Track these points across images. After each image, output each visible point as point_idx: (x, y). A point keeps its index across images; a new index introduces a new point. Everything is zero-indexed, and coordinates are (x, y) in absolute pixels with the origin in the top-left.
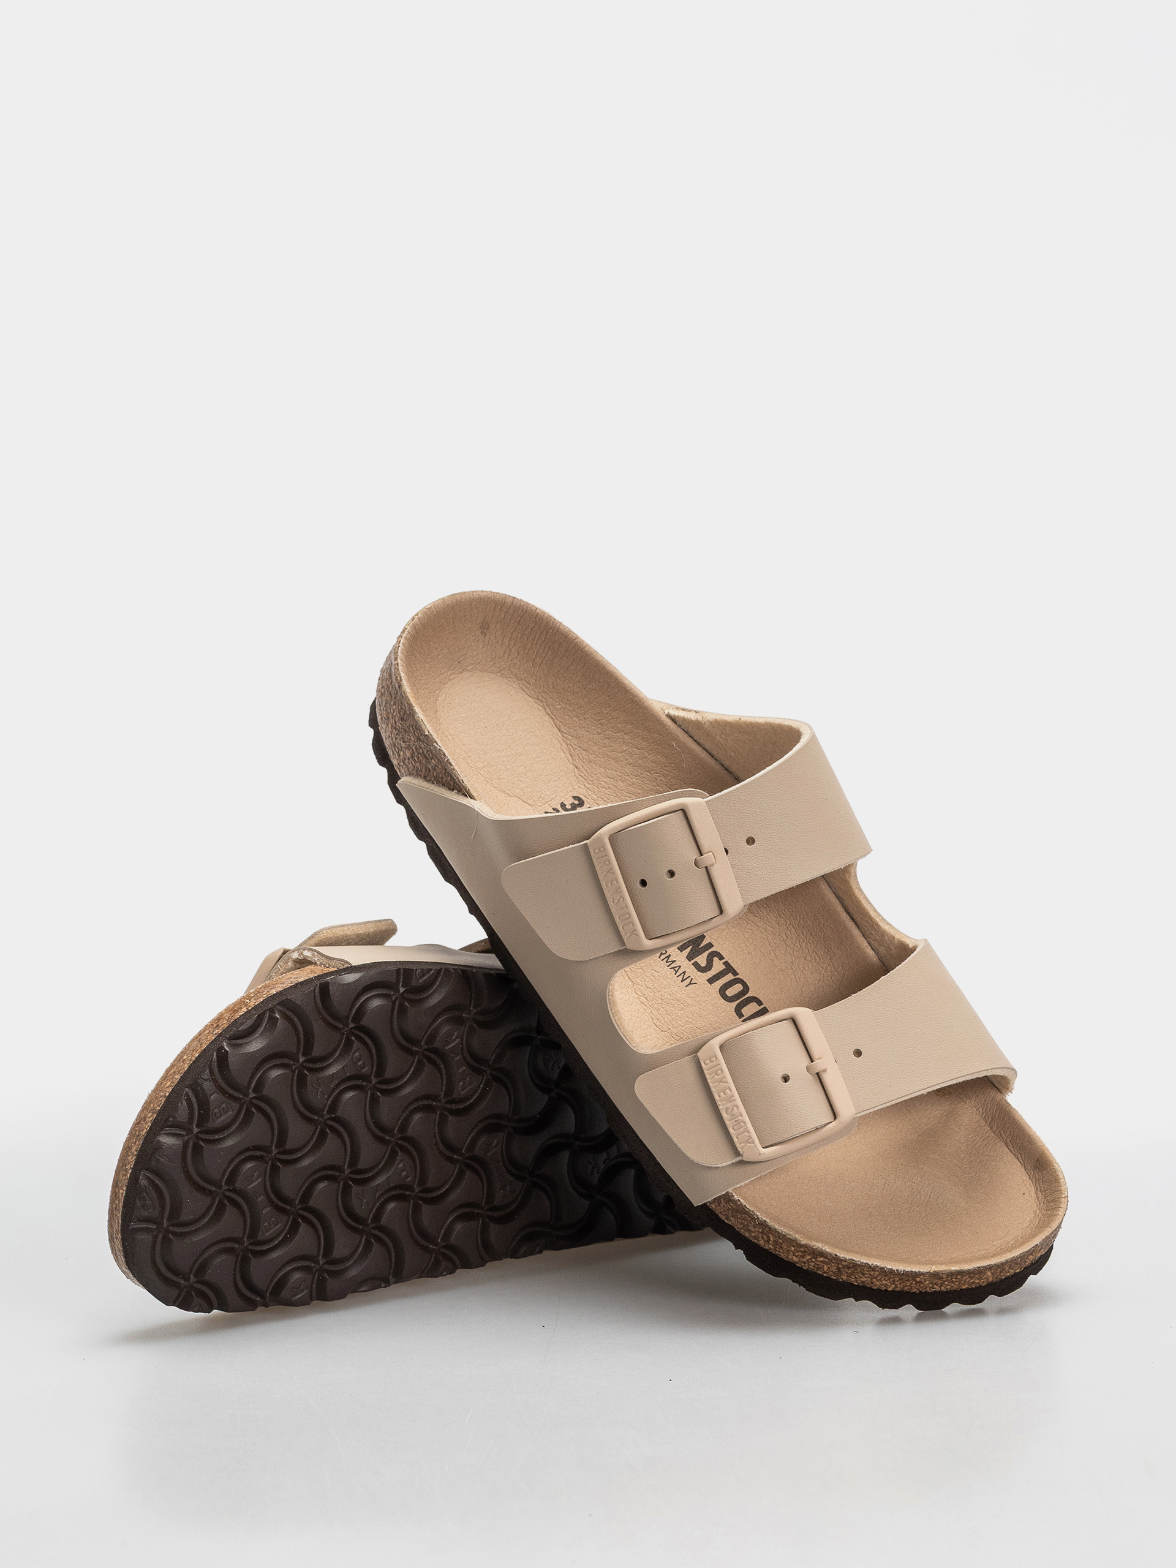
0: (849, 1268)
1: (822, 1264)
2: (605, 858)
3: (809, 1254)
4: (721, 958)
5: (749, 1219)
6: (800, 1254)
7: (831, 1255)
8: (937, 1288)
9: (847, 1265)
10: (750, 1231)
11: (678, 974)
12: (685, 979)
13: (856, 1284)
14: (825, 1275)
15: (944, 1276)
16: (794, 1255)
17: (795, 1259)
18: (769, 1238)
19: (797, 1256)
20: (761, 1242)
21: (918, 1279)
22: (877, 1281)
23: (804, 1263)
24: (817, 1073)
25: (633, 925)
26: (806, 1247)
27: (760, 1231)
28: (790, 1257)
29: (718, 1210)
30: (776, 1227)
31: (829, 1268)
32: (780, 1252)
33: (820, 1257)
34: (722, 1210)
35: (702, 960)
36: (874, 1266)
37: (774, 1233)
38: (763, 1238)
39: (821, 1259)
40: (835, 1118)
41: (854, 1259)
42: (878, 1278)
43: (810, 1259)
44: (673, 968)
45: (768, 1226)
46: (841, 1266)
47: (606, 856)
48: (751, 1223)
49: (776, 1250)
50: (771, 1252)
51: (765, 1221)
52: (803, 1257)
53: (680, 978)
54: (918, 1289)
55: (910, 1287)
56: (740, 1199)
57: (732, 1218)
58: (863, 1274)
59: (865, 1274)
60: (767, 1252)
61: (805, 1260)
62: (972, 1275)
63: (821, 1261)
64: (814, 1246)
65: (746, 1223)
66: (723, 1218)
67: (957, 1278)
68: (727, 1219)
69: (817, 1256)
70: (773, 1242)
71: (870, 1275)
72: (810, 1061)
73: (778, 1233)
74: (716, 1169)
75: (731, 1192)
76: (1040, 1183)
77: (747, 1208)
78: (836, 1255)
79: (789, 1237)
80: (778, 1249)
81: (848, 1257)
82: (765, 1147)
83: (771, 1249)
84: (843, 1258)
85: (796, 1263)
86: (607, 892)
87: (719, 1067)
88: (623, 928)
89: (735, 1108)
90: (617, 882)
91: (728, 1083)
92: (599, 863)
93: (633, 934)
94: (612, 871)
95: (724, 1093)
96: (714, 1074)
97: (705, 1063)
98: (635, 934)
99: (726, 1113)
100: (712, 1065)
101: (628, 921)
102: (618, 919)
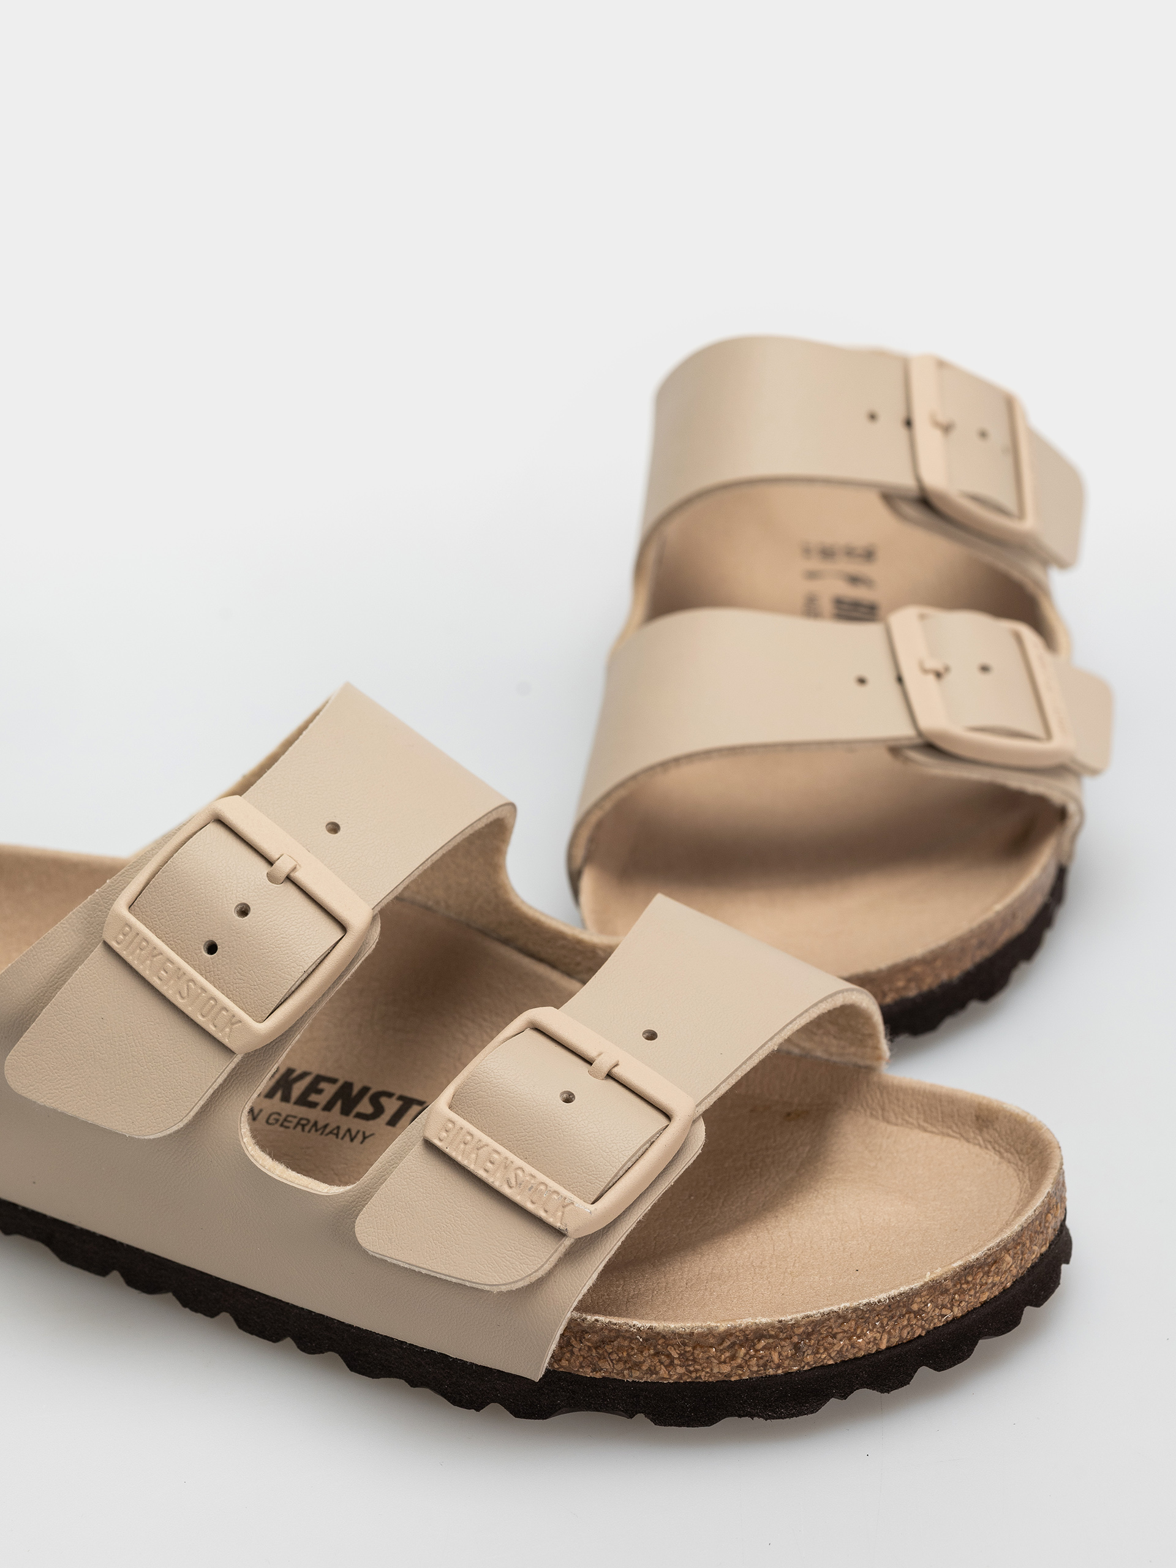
0: (809, 1335)
1: (767, 1352)
2: (137, 940)
3: (742, 1346)
4: (390, 1095)
5: (626, 1343)
6: (727, 1354)
7: (772, 1326)
8: (949, 1315)
9: (804, 1332)
10: (637, 1365)
11: (341, 1135)
12: (355, 1137)
13: (831, 1362)
14: (780, 1372)
15: (950, 1284)
16: (720, 1363)
17: (726, 1369)
18: (669, 1356)
19: (725, 1362)
20: (662, 1372)
21: (915, 1307)
22: (859, 1338)
23: (740, 1367)
24: (607, 1075)
25: (227, 1011)
26: (731, 1335)
27: (652, 1352)
28: (715, 1370)
29: (574, 1365)
30: (672, 1326)
31: (780, 1354)
32: (697, 1371)
33: (759, 1341)
34: (581, 1359)
35: (365, 1107)
36: (843, 1311)
37: (674, 1341)
38: (662, 1363)
39: (763, 1343)
40: (668, 1117)
41: (809, 1313)
42: (859, 1332)
43: (747, 1353)
44: (331, 1132)
45: (659, 1333)
46: (796, 1339)
47: (138, 934)
48: (633, 1349)
49: (691, 1372)
50: (685, 1382)
51: (650, 1328)
52: (733, 1357)
53: (347, 1138)
54: (922, 1327)
55: (909, 1329)
56: (597, 1317)
57: (601, 1364)
58: (834, 1336)
59: (837, 1333)
60: (678, 1387)
61: (739, 1361)
62: (986, 1269)
63: (764, 1348)
64: (740, 1325)
65: (625, 1354)
66: (588, 1373)
67: (967, 1282)
68: (594, 1370)
69: (753, 1341)
70: (679, 1358)
71: (844, 1332)
72: (588, 1066)
73: (680, 1335)
74: (541, 1282)
75: (576, 1315)
76: (1000, 1142)
77: (615, 1324)
78: (780, 1322)
79: (698, 1334)
80: (692, 1369)
81: (799, 1316)
82: (593, 1203)
83: (681, 1376)
84: (793, 1322)
85: (729, 1375)
86: (165, 988)
87: (464, 1131)
88: (215, 1026)
89: (520, 1172)
90: (172, 962)
91: (487, 1145)
92: (133, 953)
93: (233, 1024)
94: (155, 952)
95: (491, 1162)
96: (462, 1146)
97: (441, 1140)
98: (236, 1023)
99: (511, 1187)
100: (451, 1136)
101: (215, 1010)
102: (200, 1017)
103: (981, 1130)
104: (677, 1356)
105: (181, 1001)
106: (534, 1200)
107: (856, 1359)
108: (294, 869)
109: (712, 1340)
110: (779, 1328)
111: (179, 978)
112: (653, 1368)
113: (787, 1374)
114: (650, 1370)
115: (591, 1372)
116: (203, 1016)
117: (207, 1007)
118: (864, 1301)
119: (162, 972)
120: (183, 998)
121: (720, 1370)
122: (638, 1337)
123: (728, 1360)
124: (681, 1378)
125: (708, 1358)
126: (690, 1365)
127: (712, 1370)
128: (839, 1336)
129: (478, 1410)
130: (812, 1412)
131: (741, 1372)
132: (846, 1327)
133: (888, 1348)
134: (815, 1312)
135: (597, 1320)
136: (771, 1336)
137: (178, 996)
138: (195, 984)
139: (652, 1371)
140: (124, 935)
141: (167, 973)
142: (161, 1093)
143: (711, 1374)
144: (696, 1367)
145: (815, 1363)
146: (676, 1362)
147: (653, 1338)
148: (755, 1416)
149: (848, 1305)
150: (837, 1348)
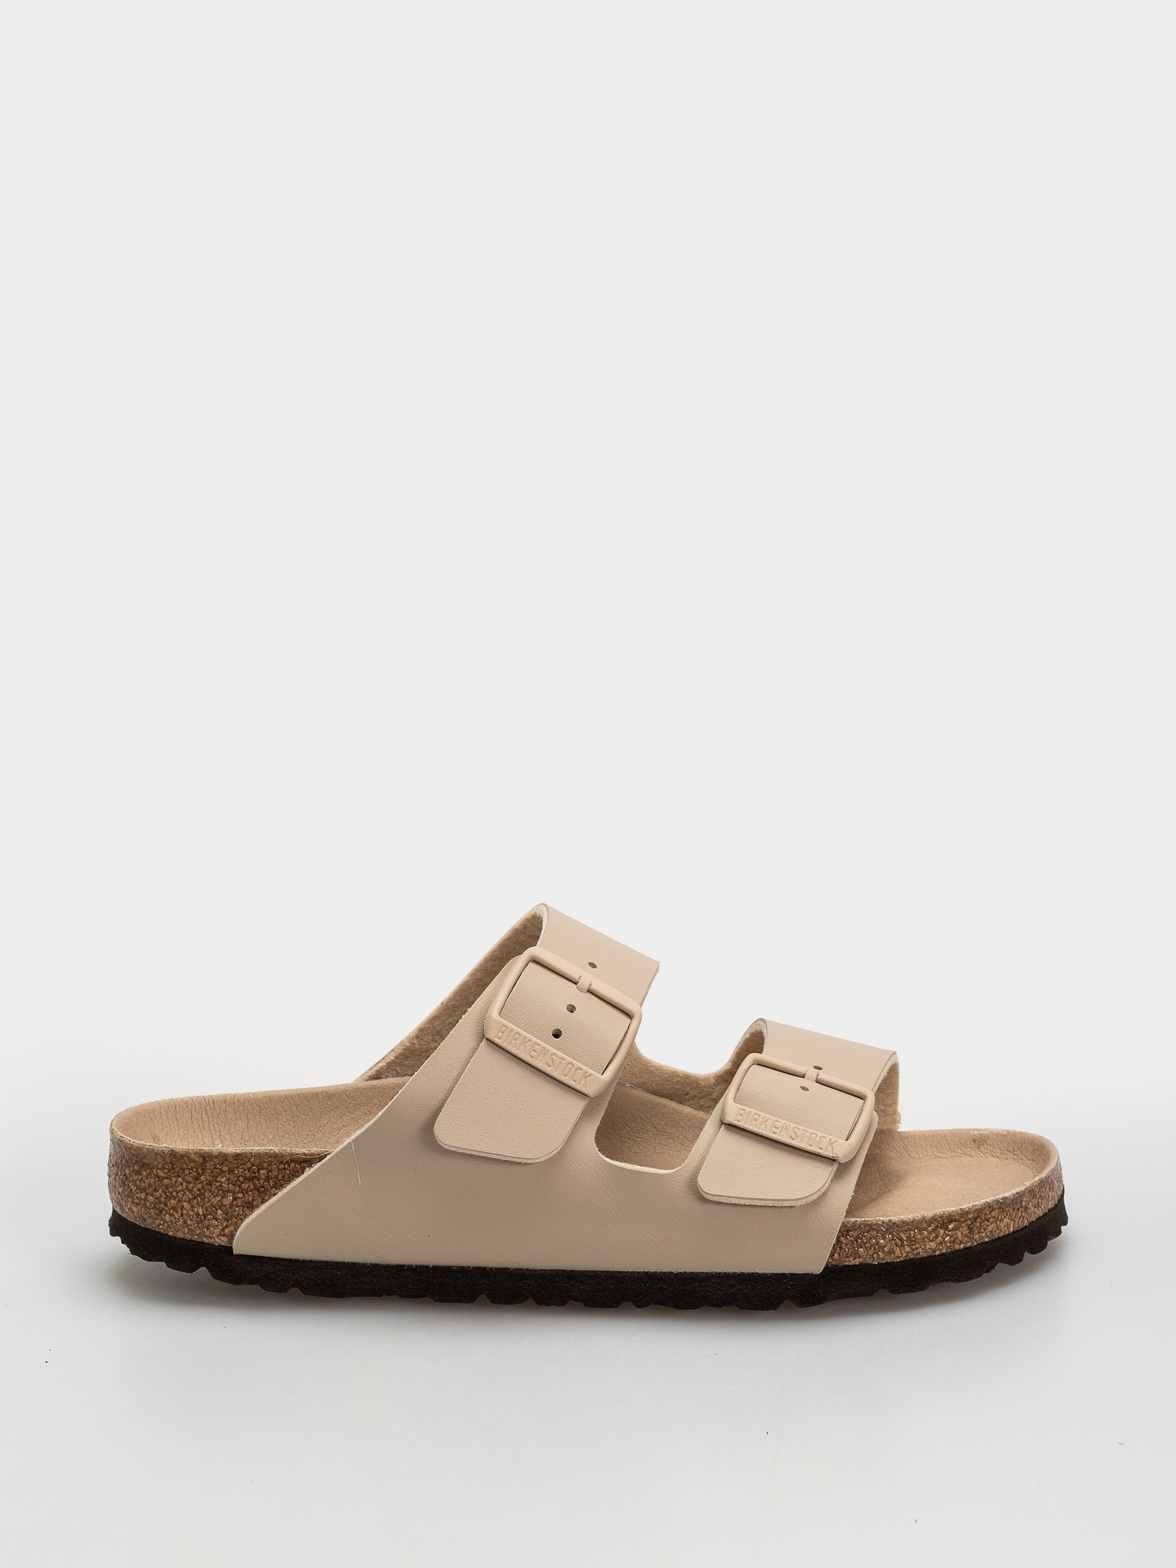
1: (955, 1232)
2: (513, 1033)
3: (941, 1228)
5: (875, 1234)
8: (1038, 1213)
10: (882, 1250)
13: (987, 1240)
14: (962, 1247)
15: (1037, 1191)
16: (930, 1241)
17: (933, 1245)
18: (901, 1239)
19: (932, 1241)
20: (897, 1253)
22: (1000, 1222)
23: (941, 1244)
24: (816, 1081)
25: (581, 1069)
26: (935, 1220)
27: (891, 1237)
29: (843, 1258)
31: (961, 1234)
32: (917, 1248)
33: (950, 1224)
34: (847, 1252)
36: (991, 1203)
38: (897, 1246)
39: (952, 1225)
40: (862, 1097)
42: (1000, 1218)
43: (944, 1233)
45: (894, 1224)
46: (969, 1222)
47: (512, 1030)
48: (879, 1237)
50: (910, 1259)
51: (890, 1221)
52: (937, 1237)
54: (1027, 1219)
55: (1022, 1220)
56: (857, 1218)
60: (905, 1263)
61: (940, 1239)
62: (1049, 1185)
63: (953, 1229)
65: (874, 1242)
66: (851, 1261)
67: (1043, 1192)
69: (947, 1224)
70: (907, 1240)
71: (993, 1217)
72: (802, 1078)
73: (907, 1223)
74: (824, 1194)
75: (844, 1220)
76: (994, 1150)
77: (868, 1221)
78: (961, 1209)
79: (917, 1221)
80: (914, 1247)
81: (970, 1205)
82: (847, 1140)
83: (908, 1253)
84: (968, 1209)
85: (934, 1251)
86: (537, 1062)
87: (752, 1113)
88: (575, 1081)
89: (796, 1130)
90: (539, 1045)
91: (770, 1119)
92: (510, 1043)
93: (586, 1077)
94: (526, 1040)
95: (775, 1127)
96: (754, 1122)
97: (739, 1121)
98: (588, 1076)
99: (793, 1139)
100: (745, 1117)
101: (573, 1070)
102: (563, 1077)
103: (979, 1148)
104: (905, 1239)
105: (548, 1068)
106: (811, 1144)
107: (999, 1238)
108: (591, 985)
109: (925, 1225)
110: (961, 1214)
111: (544, 1054)
112: (891, 1250)
113: (966, 1248)
114: (890, 1251)
115: (854, 1260)
116: (565, 1076)
117: (568, 1069)
118: (1001, 1196)
119: (533, 1052)
120: (550, 1066)
121: (930, 1247)
122: (882, 1228)
123: (934, 1239)
124: (907, 1256)
125: (923, 1238)
126: (913, 1245)
127: (925, 1247)
128: (991, 1220)
129: (775, 1309)
130: (979, 1277)
131: (941, 1247)
132: (993, 1214)
133: (1013, 1232)
134: (978, 1203)
135: (856, 1221)
136: (956, 1221)
137: (547, 1066)
138: (557, 1056)
139: (892, 1252)
140: (502, 1032)
141: (536, 1052)
142: (544, 1129)
143: (925, 1250)
144: (917, 1246)
145: (980, 1240)
146: (905, 1243)
147: (892, 1228)
148: (948, 1281)
149: (993, 1198)
150: (990, 1228)
